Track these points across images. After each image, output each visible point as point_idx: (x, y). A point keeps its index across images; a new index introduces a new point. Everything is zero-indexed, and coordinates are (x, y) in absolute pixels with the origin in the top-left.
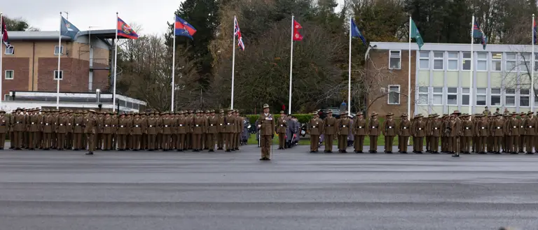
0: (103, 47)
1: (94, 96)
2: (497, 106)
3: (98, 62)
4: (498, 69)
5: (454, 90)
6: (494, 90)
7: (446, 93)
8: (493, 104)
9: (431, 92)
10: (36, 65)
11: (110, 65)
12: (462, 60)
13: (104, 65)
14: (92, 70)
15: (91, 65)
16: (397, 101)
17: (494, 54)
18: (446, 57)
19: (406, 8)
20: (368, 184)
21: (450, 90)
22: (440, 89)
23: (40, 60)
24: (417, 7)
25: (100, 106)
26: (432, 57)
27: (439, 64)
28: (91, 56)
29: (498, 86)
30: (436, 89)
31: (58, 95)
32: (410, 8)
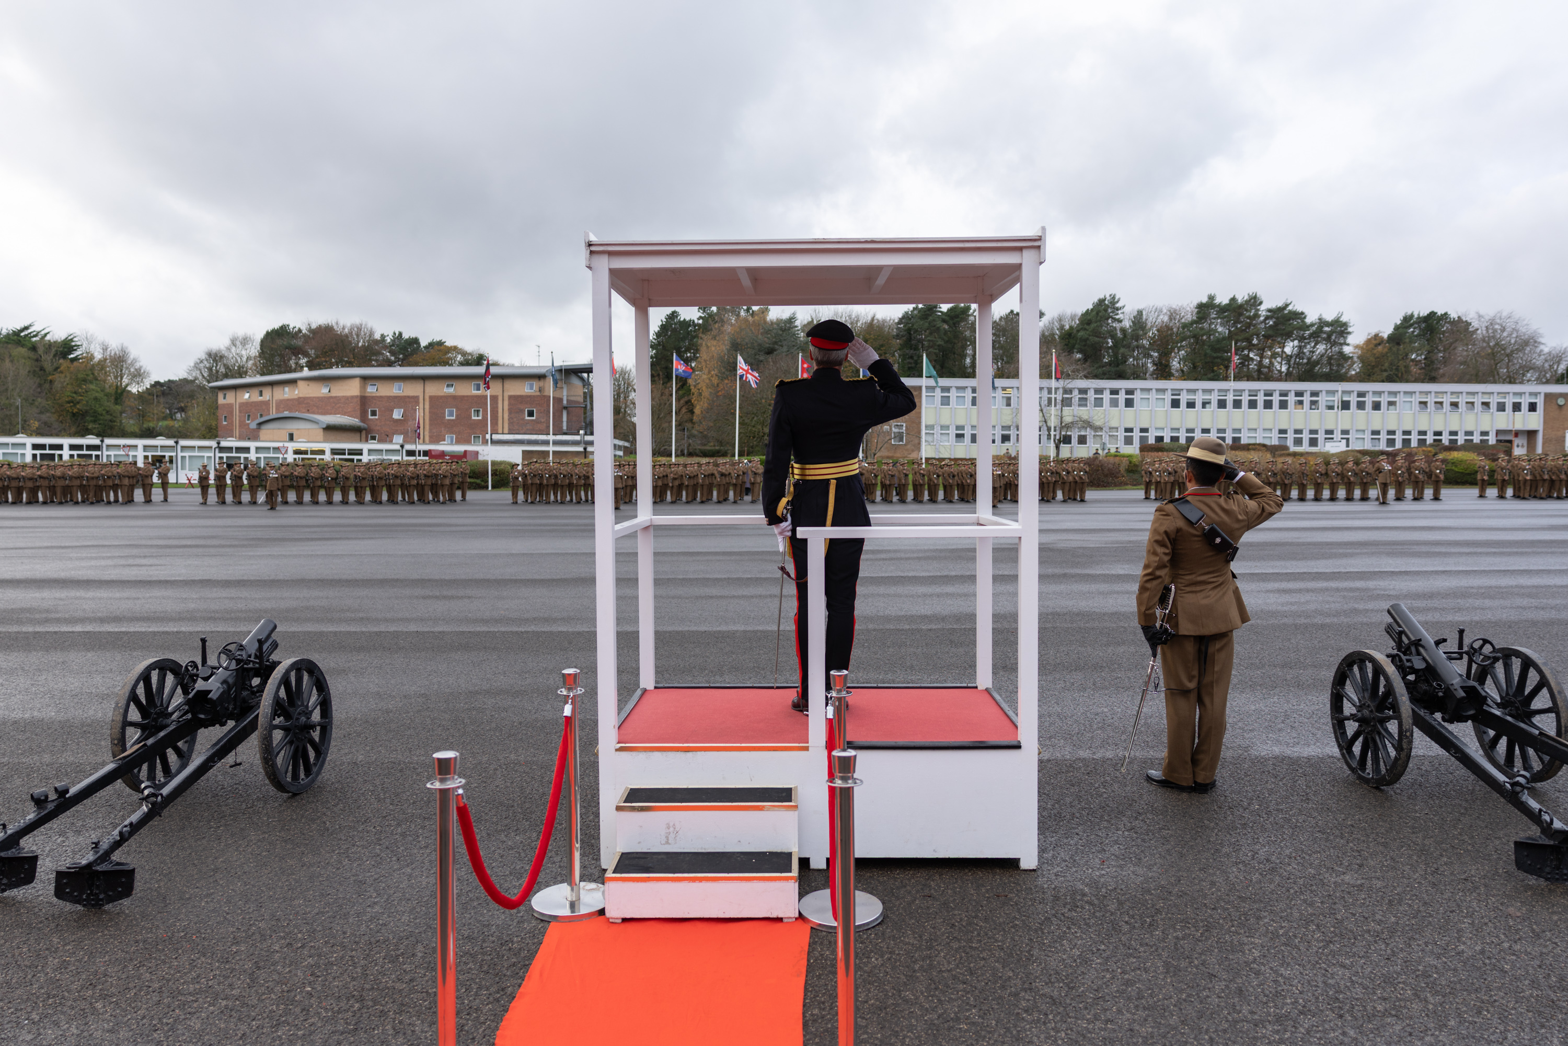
0: (575, 381)
1: (577, 438)
2: (1007, 444)
3: (572, 398)
4: (1009, 404)
5: (962, 428)
6: (1004, 428)
7: (953, 432)
8: (1003, 442)
9: (937, 430)
10: (506, 403)
11: (585, 401)
12: (969, 395)
13: (578, 402)
14: (565, 408)
15: (565, 402)
16: (901, 440)
17: (1004, 389)
18: (953, 394)
19: (897, 335)
20: (962, 550)
21: (958, 428)
22: (947, 427)
23: (510, 397)
24: (910, 334)
25: (585, 449)
26: (938, 393)
27: (945, 401)
28: (565, 393)
29: (1009, 423)
30: (942, 427)
31: (551, 438)
32: (903, 336)
